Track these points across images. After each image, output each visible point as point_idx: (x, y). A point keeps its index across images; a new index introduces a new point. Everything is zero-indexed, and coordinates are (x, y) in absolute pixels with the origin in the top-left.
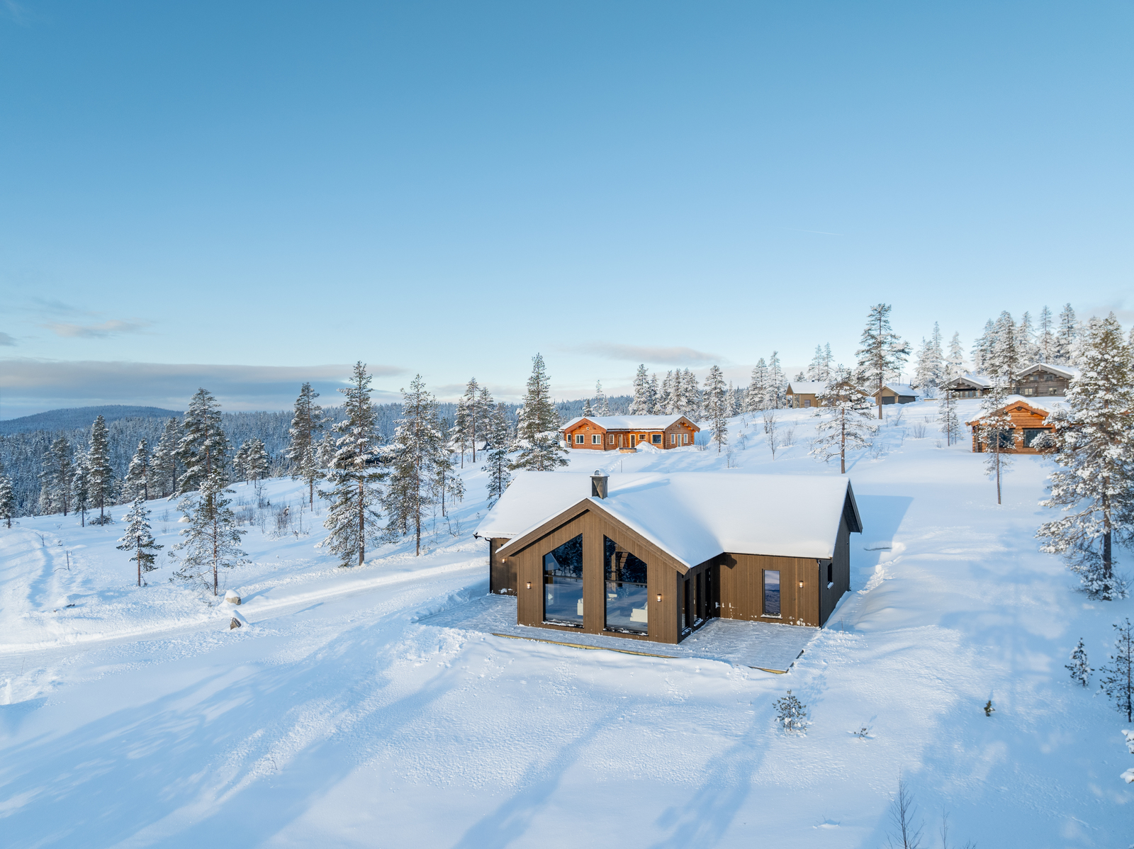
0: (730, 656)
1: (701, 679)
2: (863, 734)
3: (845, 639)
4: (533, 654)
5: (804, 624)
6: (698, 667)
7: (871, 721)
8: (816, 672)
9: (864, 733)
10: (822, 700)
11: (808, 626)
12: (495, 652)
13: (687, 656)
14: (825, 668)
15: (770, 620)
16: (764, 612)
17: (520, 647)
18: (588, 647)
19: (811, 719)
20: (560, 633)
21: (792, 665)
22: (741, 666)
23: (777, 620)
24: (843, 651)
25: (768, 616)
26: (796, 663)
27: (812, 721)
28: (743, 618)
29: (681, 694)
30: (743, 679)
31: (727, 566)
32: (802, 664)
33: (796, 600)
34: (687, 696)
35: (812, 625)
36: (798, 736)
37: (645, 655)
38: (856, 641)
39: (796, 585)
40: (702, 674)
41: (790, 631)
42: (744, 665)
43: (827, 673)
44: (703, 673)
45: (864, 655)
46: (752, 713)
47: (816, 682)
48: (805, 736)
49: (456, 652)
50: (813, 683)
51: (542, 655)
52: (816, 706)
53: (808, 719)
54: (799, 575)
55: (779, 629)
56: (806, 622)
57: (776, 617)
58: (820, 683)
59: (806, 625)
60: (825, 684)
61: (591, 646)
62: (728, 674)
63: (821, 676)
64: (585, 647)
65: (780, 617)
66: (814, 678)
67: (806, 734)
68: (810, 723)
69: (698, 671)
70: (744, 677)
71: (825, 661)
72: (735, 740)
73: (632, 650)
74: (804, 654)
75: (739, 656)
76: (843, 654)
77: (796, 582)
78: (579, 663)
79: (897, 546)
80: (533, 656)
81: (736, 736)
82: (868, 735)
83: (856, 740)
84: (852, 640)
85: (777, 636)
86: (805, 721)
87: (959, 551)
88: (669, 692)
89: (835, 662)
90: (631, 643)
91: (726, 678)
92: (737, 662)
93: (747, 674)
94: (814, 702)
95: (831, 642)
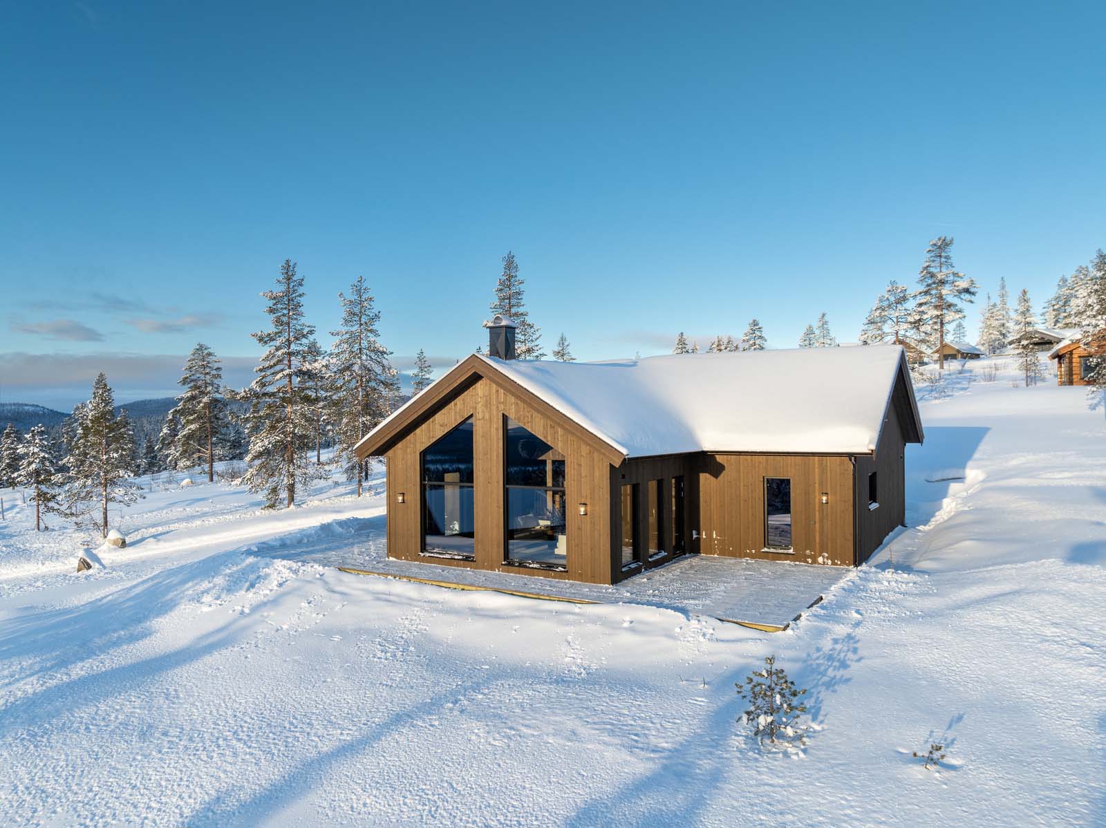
0: (692, 602)
1: (627, 639)
2: (933, 757)
3: (896, 581)
4: (378, 597)
5: (830, 562)
6: (628, 618)
7: (950, 727)
8: (841, 630)
9: (936, 755)
10: (848, 680)
11: (837, 564)
12: (325, 593)
13: (616, 601)
14: (858, 624)
15: (777, 557)
16: (766, 543)
17: (366, 586)
18: (466, 587)
19: (821, 718)
20: (436, 568)
21: (797, 618)
22: (702, 618)
23: (787, 557)
24: (891, 598)
25: (772, 550)
26: (805, 615)
27: (821, 722)
28: (733, 555)
29: (586, 663)
30: (701, 639)
31: (711, 474)
32: (815, 616)
33: (817, 525)
34: (594, 667)
35: (843, 563)
36: (786, 754)
38: (915, 583)
39: (817, 500)
40: (632, 630)
41: (806, 571)
42: (710, 616)
43: (859, 631)
44: (634, 628)
45: (929, 603)
46: (702, 701)
47: (838, 647)
48: (802, 755)
49: (268, 592)
50: (833, 649)
51: (392, 598)
52: (834, 691)
53: (814, 720)
54: (821, 483)
55: (788, 568)
56: (833, 558)
57: (786, 551)
58: (845, 648)
59: (834, 563)
60: (855, 651)
61: (472, 585)
62: (677, 630)
63: (850, 637)
64: (461, 587)
65: (791, 551)
66: (836, 641)
67: (804, 751)
68: (817, 728)
69: (626, 625)
70: (704, 635)
71: (858, 612)
72: (649, 759)
73: (533, 591)
74: (822, 602)
75: (708, 602)
76: (893, 602)
77: (817, 494)
78: (441, 611)
79: (973, 474)
80: (379, 599)
81: (653, 751)
82: (945, 761)
83: (917, 772)
84: (908, 583)
85: (782, 576)
86: (804, 722)
87: (1067, 475)
88: (567, 660)
89: (876, 614)
90: (536, 582)
91: (671, 636)
92: (699, 611)
93: (711, 631)
94: (830, 685)
95: (873, 585)
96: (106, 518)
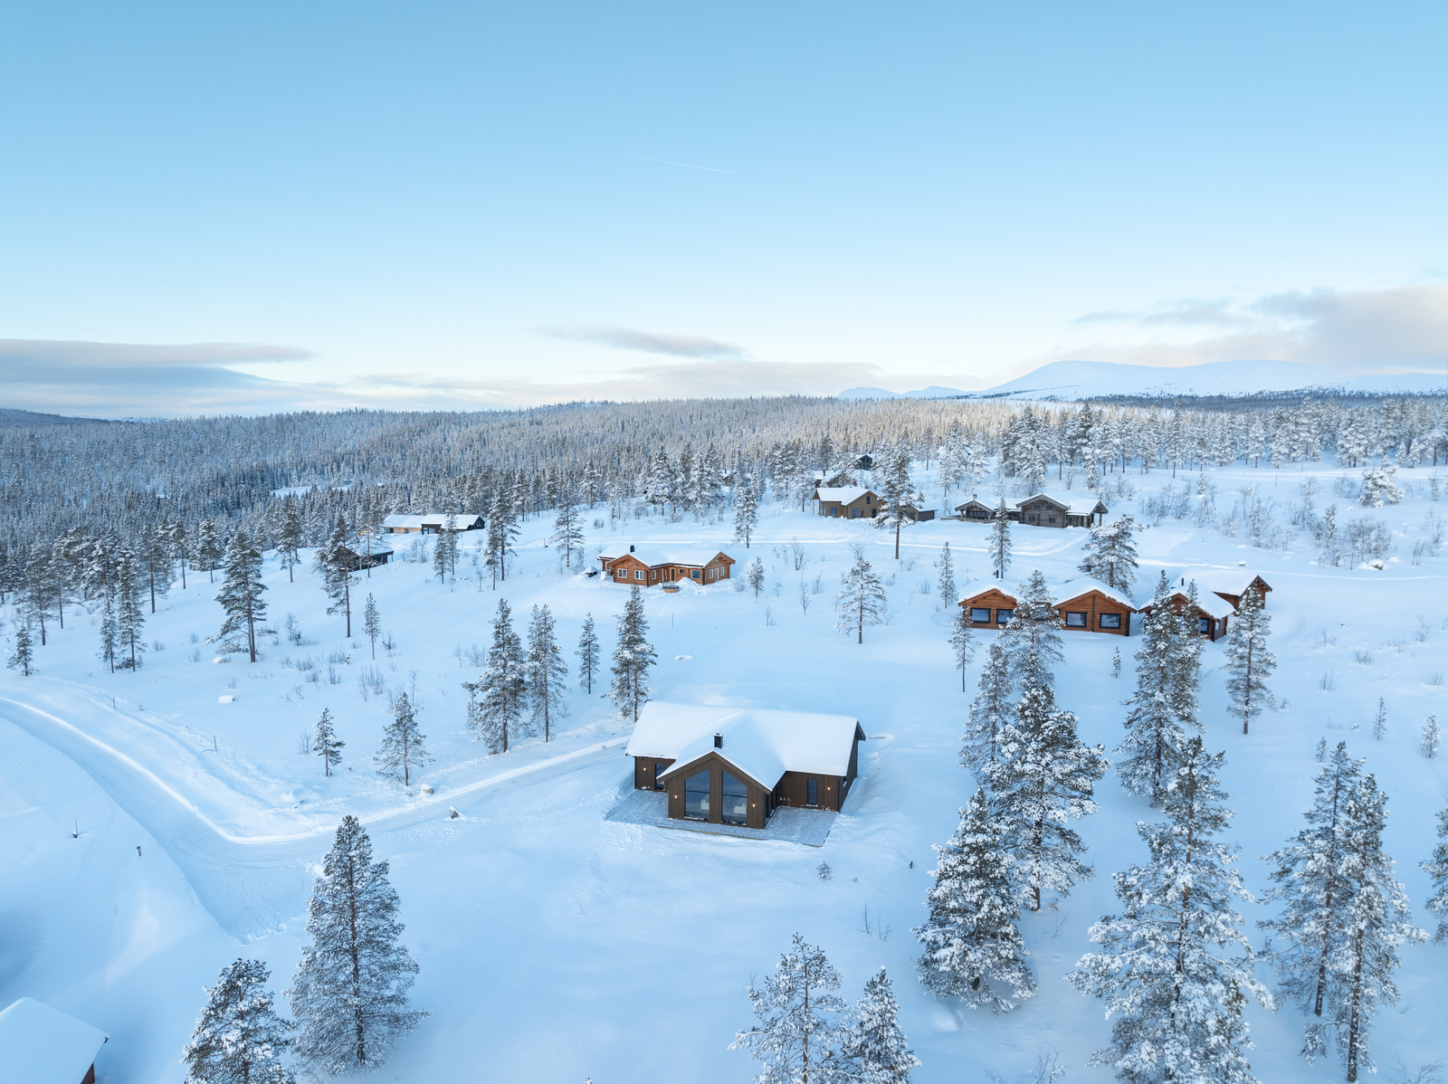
0: (792, 836)
1: (781, 853)
3: (851, 820)
5: (830, 810)
8: (836, 845)
10: (837, 863)
11: (832, 812)
12: (664, 840)
13: (771, 838)
14: (840, 843)
15: (811, 808)
16: (808, 802)
17: (677, 835)
19: (834, 877)
20: (696, 824)
21: (824, 842)
22: (799, 844)
24: (849, 831)
25: (810, 805)
26: (827, 840)
28: (795, 807)
30: (800, 851)
33: (826, 797)
35: (834, 810)
36: (828, 883)
37: (748, 838)
38: (856, 822)
41: (822, 815)
44: (781, 848)
45: (860, 833)
46: (806, 871)
50: (833, 853)
54: (828, 783)
55: (817, 814)
57: (814, 806)
60: (838, 852)
61: (717, 833)
67: (831, 882)
68: (834, 880)
71: (840, 838)
73: (739, 834)
74: (830, 833)
75: (797, 836)
79: (889, 737)
85: (815, 819)
86: (830, 876)
89: (845, 839)
90: (739, 830)
92: (797, 841)
93: (802, 849)
94: (835, 866)
95: (844, 823)
96: (407, 774)
